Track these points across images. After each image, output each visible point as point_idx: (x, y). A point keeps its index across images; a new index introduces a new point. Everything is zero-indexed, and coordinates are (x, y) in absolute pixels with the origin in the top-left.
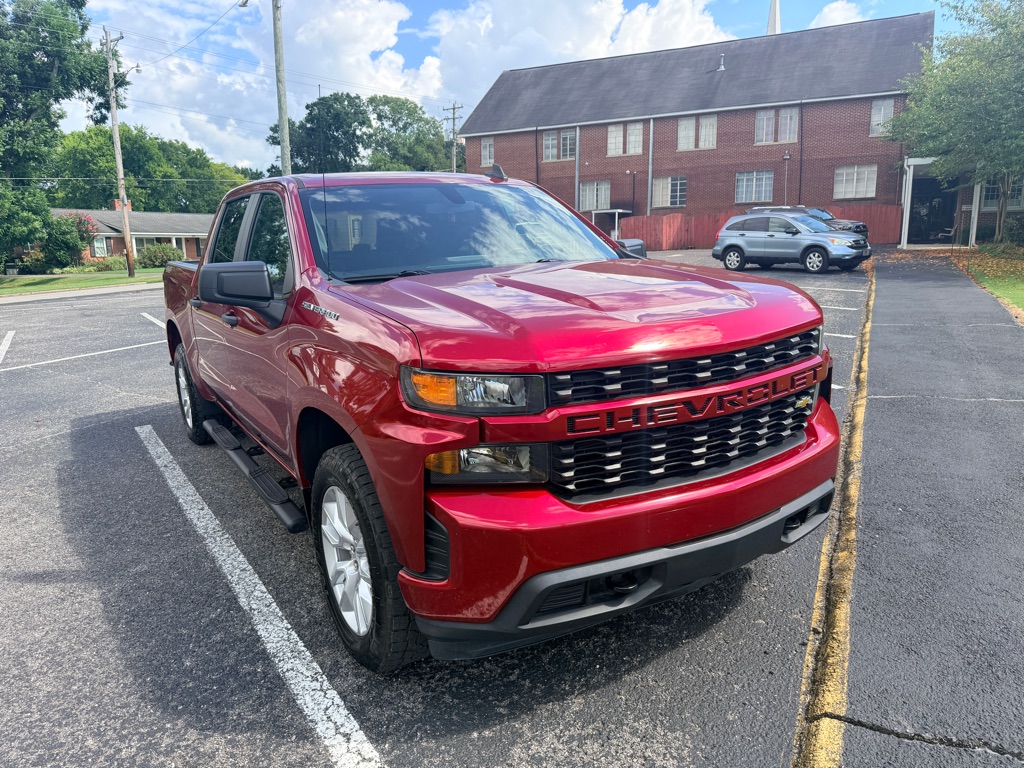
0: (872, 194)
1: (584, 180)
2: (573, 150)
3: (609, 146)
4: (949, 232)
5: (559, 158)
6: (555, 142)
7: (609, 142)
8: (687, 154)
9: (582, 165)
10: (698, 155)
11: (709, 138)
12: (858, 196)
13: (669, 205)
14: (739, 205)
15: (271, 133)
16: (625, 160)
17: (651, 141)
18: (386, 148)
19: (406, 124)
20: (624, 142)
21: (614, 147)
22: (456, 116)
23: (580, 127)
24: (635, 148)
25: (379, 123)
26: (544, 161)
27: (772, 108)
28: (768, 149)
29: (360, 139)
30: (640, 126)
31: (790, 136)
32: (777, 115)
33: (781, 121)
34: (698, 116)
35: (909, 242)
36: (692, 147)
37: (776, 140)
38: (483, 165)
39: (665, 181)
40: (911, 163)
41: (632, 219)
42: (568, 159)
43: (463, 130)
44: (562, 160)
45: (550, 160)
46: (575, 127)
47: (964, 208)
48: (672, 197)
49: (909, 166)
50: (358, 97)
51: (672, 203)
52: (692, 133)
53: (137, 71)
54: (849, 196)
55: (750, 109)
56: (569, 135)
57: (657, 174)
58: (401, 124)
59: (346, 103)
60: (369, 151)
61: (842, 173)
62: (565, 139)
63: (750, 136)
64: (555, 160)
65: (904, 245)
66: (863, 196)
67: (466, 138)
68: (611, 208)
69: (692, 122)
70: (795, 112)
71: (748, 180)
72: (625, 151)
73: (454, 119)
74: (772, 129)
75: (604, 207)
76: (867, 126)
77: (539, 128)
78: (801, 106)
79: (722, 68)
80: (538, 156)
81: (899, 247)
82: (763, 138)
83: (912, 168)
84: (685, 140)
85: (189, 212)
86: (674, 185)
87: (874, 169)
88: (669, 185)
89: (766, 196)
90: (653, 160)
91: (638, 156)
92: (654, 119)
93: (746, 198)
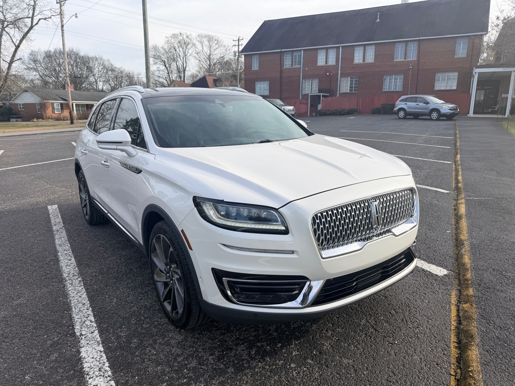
0: (455, 88)
1: (305, 77)
2: (299, 63)
3: (318, 61)
4: (495, 108)
5: (292, 66)
6: (291, 57)
7: (318, 58)
8: (358, 65)
9: (304, 70)
10: (364, 66)
11: (370, 58)
12: (447, 89)
13: (349, 91)
14: (385, 92)
16: (326, 68)
17: (340, 58)
20: (326, 58)
21: (321, 62)
22: (240, 44)
23: (304, 50)
24: (332, 61)
26: (285, 67)
27: (404, 41)
28: (400, 64)
30: (335, 50)
31: (412, 56)
32: (406, 46)
33: (409, 49)
34: (365, 45)
35: (474, 113)
36: (361, 61)
37: (405, 59)
38: (253, 69)
39: (347, 79)
40: (477, 71)
41: (329, 99)
42: (297, 66)
43: (243, 51)
44: (294, 67)
45: (288, 67)
46: (301, 50)
47: (503, 96)
48: (350, 87)
49: (476, 73)
50: (191, 35)
51: (350, 90)
52: (362, 54)
53: (76, 17)
54: (443, 88)
55: (392, 42)
56: (298, 54)
57: (343, 75)
61: (439, 76)
62: (296, 56)
63: (392, 56)
64: (290, 67)
65: (471, 114)
66: (450, 89)
67: (244, 55)
68: (319, 93)
69: (362, 48)
70: (416, 44)
71: (390, 79)
72: (326, 63)
73: (239, 45)
74: (403, 52)
75: (315, 92)
76: (453, 52)
77: (282, 50)
78: (419, 40)
79: (378, 20)
80: (281, 64)
81: (468, 115)
82: (399, 57)
83: (477, 74)
84: (358, 58)
86: (351, 81)
87: (456, 74)
88: (349, 81)
89: (399, 88)
90: (341, 68)
91: (333, 66)
92: (342, 46)
93: (389, 89)
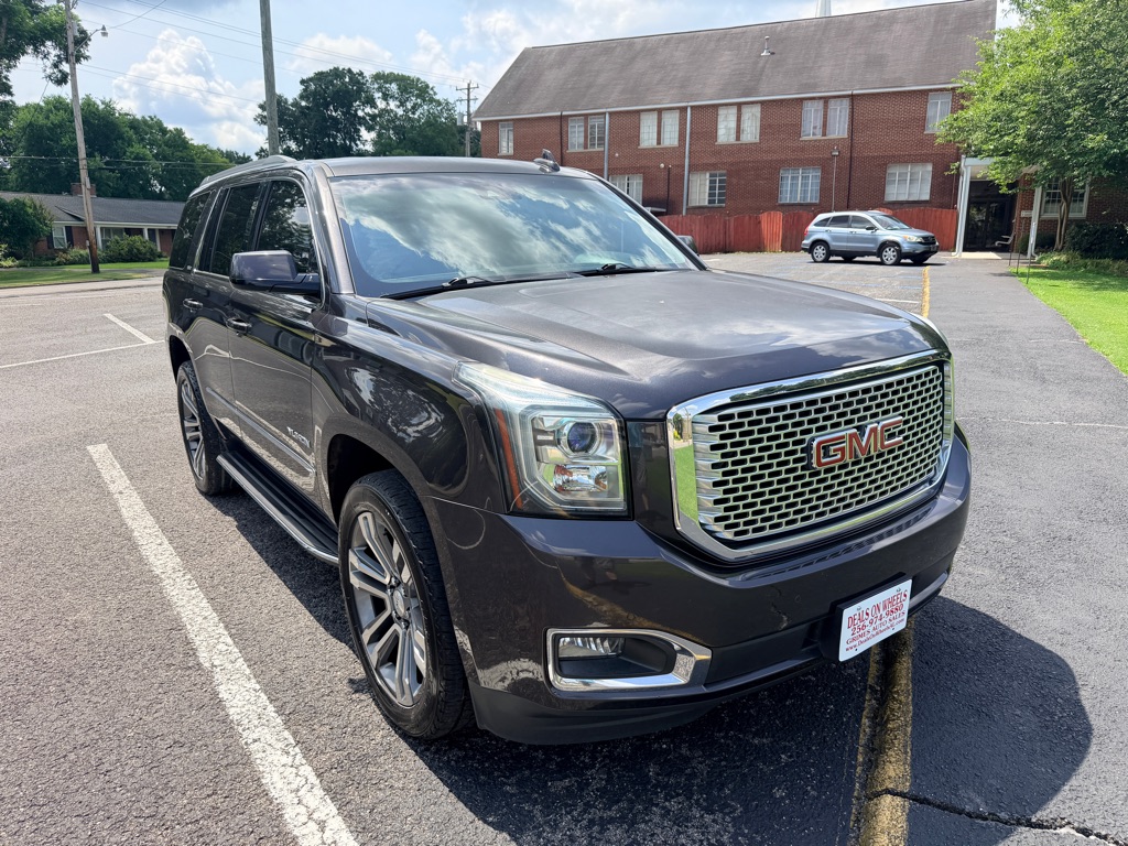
0: (926, 197)
1: (614, 172)
2: (601, 139)
3: (642, 137)
4: (1007, 240)
5: (586, 147)
6: (582, 129)
7: (642, 130)
8: (727, 148)
9: (611, 157)
10: (738, 148)
11: (751, 133)
12: (911, 199)
13: (706, 203)
14: (783, 205)
15: (260, 111)
16: (659, 153)
17: (688, 132)
18: (391, 132)
19: (415, 104)
20: (659, 134)
21: (648, 138)
22: (471, 97)
23: (610, 113)
24: (671, 138)
25: (384, 103)
26: (570, 149)
27: (820, 98)
28: (815, 145)
29: (362, 121)
30: (676, 115)
31: (839, 129)
32: (826, 107)
33: (830, 113)
34: (739, 105)
35: (965, 249)
36: (732, 139)
37: (824, 135)
38: (501, 152)
39: (702, 177)
40: (969, 163)
42: (597, 149)
43: (479, 113)
44: (590, 149)
45: (577, 150)
46: (605, 113)
47: (1023, 214)
48: (710, 195)
49: (966, 168)
50: (361, 74)
51: (710, 202)
52: (733, 125)
54: (903, 198)
55: (797, 99)
56: (596, 122)
57: (694, 168)
58: (409, 105)
59: (347, 80)
60: (373, 135)
61: (895, 171)
62: (593, 127)
63: (796, 129)
64: (582, 150)
65: (959, 252)
66: (916, 199)
67: (482, 122)
69: (734, 111)
70: (846, 104)
71: (793, 178)
72: (659, 143)
73: (469, 100)
74: (820, 121)
76: (922, 122)
77: (564, 113)
78: (852, 97)
79: (767, 52)
80: (563, 143)
81: (953, 254)
82: (811, 131)
83: (969, 168)
84: (725, 132)
85: (164, 200)
86: (712, 182)
87: (930, 168)
88: (708, 182)
89: (812, 196)
90: (690, 152)
91: (674, 148)
92: (692, 107)
93: (790, 198)
